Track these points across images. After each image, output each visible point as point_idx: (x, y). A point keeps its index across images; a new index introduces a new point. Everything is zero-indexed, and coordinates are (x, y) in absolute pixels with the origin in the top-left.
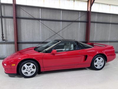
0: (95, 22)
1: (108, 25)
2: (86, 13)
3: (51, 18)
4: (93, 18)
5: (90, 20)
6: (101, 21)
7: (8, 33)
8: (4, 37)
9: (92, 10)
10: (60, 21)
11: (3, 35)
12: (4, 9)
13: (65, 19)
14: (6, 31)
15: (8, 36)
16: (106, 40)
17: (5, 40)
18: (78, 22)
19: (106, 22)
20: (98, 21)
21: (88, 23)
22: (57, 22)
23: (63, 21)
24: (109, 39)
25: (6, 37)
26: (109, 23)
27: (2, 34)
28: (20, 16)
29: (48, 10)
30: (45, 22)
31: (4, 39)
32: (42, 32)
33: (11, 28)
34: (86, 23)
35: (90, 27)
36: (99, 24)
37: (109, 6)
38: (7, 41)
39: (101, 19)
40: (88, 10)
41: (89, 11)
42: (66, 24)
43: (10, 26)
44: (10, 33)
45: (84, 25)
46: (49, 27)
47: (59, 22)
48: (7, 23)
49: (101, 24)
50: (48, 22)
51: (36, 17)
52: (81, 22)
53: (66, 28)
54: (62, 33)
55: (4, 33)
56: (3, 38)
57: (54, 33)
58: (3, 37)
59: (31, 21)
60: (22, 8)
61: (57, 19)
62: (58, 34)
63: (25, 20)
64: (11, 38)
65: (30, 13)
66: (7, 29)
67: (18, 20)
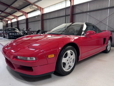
3: (98, 8)
23: (111, 8)
30: (92, 13)
46: (95, 17)
50: (95, 12)
63: (78, 15)
67: (74, 15)
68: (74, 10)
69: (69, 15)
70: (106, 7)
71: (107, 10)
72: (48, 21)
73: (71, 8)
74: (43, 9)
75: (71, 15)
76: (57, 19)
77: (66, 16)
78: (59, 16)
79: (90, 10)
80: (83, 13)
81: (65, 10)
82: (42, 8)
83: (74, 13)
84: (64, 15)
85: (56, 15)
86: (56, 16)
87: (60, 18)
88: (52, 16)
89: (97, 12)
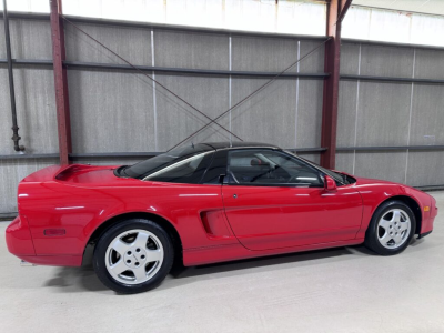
0: (354, 79)
1: (402, 86)
2: (323, 44)
3: (194, 65)
4: (350, 64)
5: (335, 71)
6: (378, 74)
7: (33, 123)
8: (19, 138)
9: (344, 34)
10: (226, 75)
11: (16, 129)
12: (20, 34)
13: (245, 67)
14: (27, 115)
15: (34, 135)
16: (399, 144)
17: (23, 149)
18: (294, 77)
19: (395, 75)
20: (365, 74)
21: (329, 81)
22: (214, 80)
23: (235, 75)
24: (407, 140)
25: (29, 139)
26: (408, 81)
27: (11, 125)
28: (77, 60)
29: (181, 36)
30: (170, 79)
31: (22, 143)
32: (159, 118)
33: (44, 103)
34: (322, 82)
35: (337, 95)
36: (369, 85)
37: (408, 18)
38: (31, 151)
39: (378, 66)
40: (330, 34)
41: (332, 37)
42: (248, 84)
43: (40, 98)
44: (42, 122)
45: (314, 87)
46: (187, 99)
47: (224, 80)
48: (30, 84)
49: (378, 86)
50: (183, 79)
51: (138, 62)
52: (302, 77)
53: (249, 102)
54: (233, 119)
55: (19, 124)
56: (16, 143)
57: (204, 118)
58: (16, 138)
59: (118, 75)
60: (85, 29)
61: (214, 67)
62: (220, 123)
63: (97, 75)
64: (46, 140)
65: (114, 47)
66: (32, 108)
67: (70, 73)
70: (223, 68)
71: (226, 80)
73: (55, 26)
77: (12, 64)
79: (161, 66)
89: (193, 79)
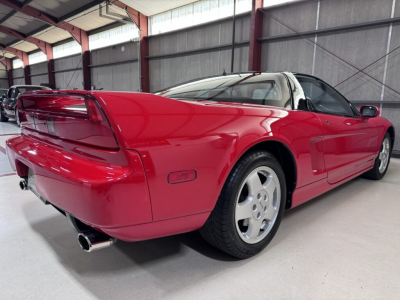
3: (353, 21)
10: (386, 23)
12: (242, 27)
23: (398, 22)
43: (247, 64)
46: (342, 53)
50: (340, 36)
51: (306, 29)
54: (390, 68)
59: (291, 43)
60: (276, 15)
63: (278, 45)
67: (264, 46)
68: (265, 25)
69: (247, 44)
70: (383, 17)
71: (385, 29)
72: (165, 62)
73: (253, 17)
74: (147, 18)
75: (252, 43)
76: (199, 56)
77: (234, 46)
78: (207, 47)
79: (323, 28)
80: (298, 36)
81: (231, 25)
82: (143, 16)
83: (264, 38)
84: (229, 41)
85: (198, 42)
86: (198, 46)
87: (212, 53)
88: (180, 46)
